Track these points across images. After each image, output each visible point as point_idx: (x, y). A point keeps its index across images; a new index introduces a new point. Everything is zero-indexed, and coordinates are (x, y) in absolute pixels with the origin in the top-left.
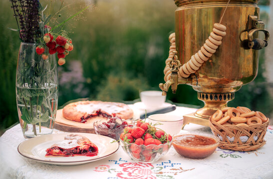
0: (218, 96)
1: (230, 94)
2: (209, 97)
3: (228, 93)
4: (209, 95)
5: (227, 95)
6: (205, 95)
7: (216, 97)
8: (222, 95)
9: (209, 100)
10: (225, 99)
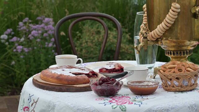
0: (179, 52)
1: (188, 51)
2: (172, 54)
3: (186, 50)
4: (172, 52)
5: (185, 52)
6: (169, 52)
7: (177, 53)
8: (181, 52)
9: (172, 55)
10: (184, 54)
